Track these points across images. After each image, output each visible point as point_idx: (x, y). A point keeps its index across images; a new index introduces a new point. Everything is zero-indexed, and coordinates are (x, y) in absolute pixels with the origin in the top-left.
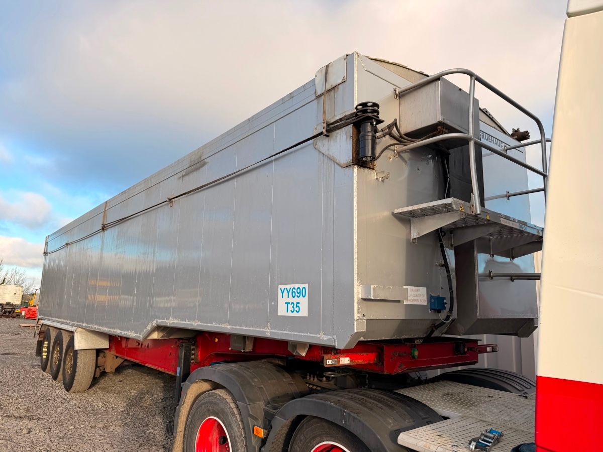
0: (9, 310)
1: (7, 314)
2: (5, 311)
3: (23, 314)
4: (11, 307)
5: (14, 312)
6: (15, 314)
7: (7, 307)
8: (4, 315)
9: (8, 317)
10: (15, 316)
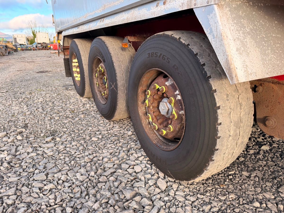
0: (44, 46)
1: (44, 48)
2: (43, 47)
3: (52, 47)
4: (45, 44)
5: (47, 47)
6: (48, 48)
7: (43, 44)
8: (43, 48)
9: (45, 49)
10: (48, 49)
